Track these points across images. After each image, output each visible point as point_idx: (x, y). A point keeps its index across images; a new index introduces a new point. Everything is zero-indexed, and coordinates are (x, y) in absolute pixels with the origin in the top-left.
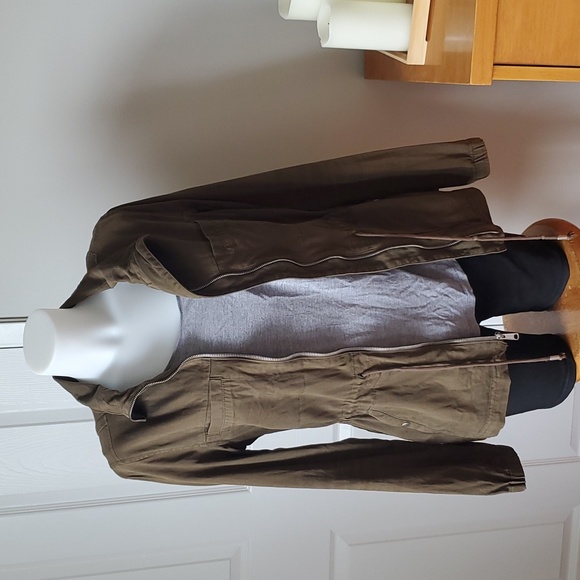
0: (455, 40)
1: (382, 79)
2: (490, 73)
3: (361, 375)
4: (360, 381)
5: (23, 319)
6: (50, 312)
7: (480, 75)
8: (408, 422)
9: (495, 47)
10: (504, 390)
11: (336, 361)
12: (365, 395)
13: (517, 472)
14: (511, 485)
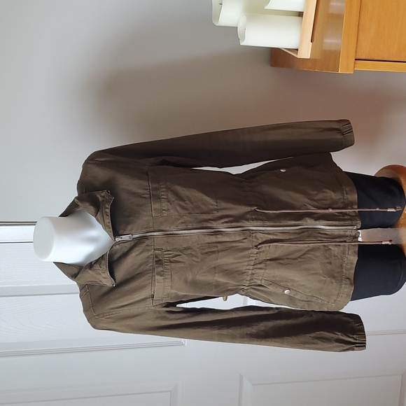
0: (331, 42)
1: (282, 67)
2: (353, 65)
3: (256, 246)
4: (255, 251)
5: (33, 223)
6: (52, 219)
7: (346, 67)
8: (289, 289)
9: (356, 48)
10: (352, 263)
11: (240, 235)
12: (260, 263)
13: (361, 337)
14: (356, 347)
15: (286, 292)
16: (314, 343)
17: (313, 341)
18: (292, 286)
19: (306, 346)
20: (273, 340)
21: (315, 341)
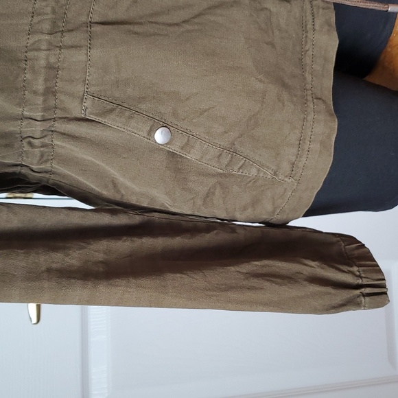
13: (371, 272)
14: (365, 295)
15: (160, 136)
16: (250, 288)
17: (245, 283)
18: (175, 114)
19: (232, 295)
20: (132, 281)
21: (255, 282)
